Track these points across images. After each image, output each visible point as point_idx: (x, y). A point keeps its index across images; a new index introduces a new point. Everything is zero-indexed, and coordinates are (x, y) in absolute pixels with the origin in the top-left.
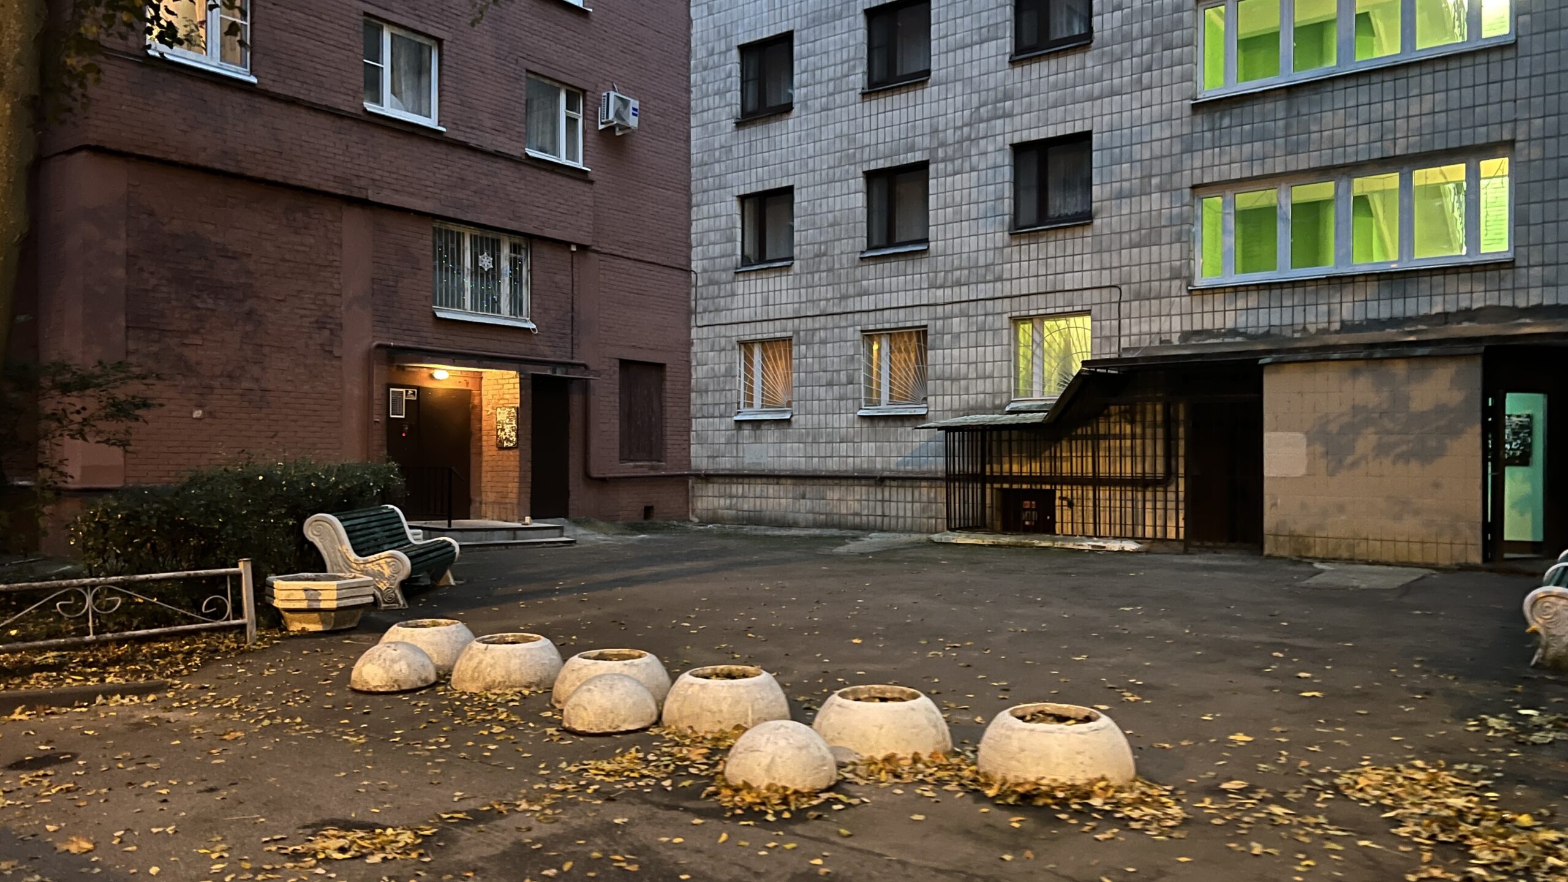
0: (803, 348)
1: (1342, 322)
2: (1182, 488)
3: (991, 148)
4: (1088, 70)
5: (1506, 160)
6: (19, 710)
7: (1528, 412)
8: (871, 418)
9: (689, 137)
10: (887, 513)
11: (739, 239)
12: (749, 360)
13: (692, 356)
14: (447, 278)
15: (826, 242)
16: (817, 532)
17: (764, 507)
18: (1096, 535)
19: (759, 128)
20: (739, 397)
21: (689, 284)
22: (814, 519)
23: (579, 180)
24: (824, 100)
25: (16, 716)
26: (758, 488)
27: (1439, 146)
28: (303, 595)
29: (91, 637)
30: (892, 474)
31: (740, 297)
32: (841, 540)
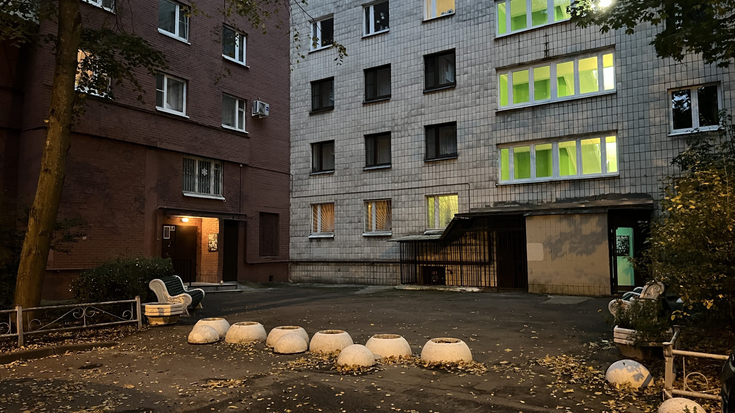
0: (339, 207)
1: (556, 199)
2: (495, 266)
3: (416, 127)
4: (455, 97)
5: (615, 137)
6: (67, 352)
7: (628, 235)
8: (368, 237)
9: (289, 118)
10: (375, 277)
11: (311, 161)
12: (315, 212)
13: (290, 210)
14: (188, 179)
15: (348, 163)
16: (346, 286)
17: (322, 275)
18: (462, 285)
19: (320, 116)
20: (311, 228)
21: (289, 180)
22: (344, 280)
23: (244, 137)
24: (347, 105)
25: (66, 354)
26: (319, 267)
27: (590, 131)
28: (157, 310)
29: (85, 326)
30: (378, 260)
31: (312, 185)
32: (357, 289)
